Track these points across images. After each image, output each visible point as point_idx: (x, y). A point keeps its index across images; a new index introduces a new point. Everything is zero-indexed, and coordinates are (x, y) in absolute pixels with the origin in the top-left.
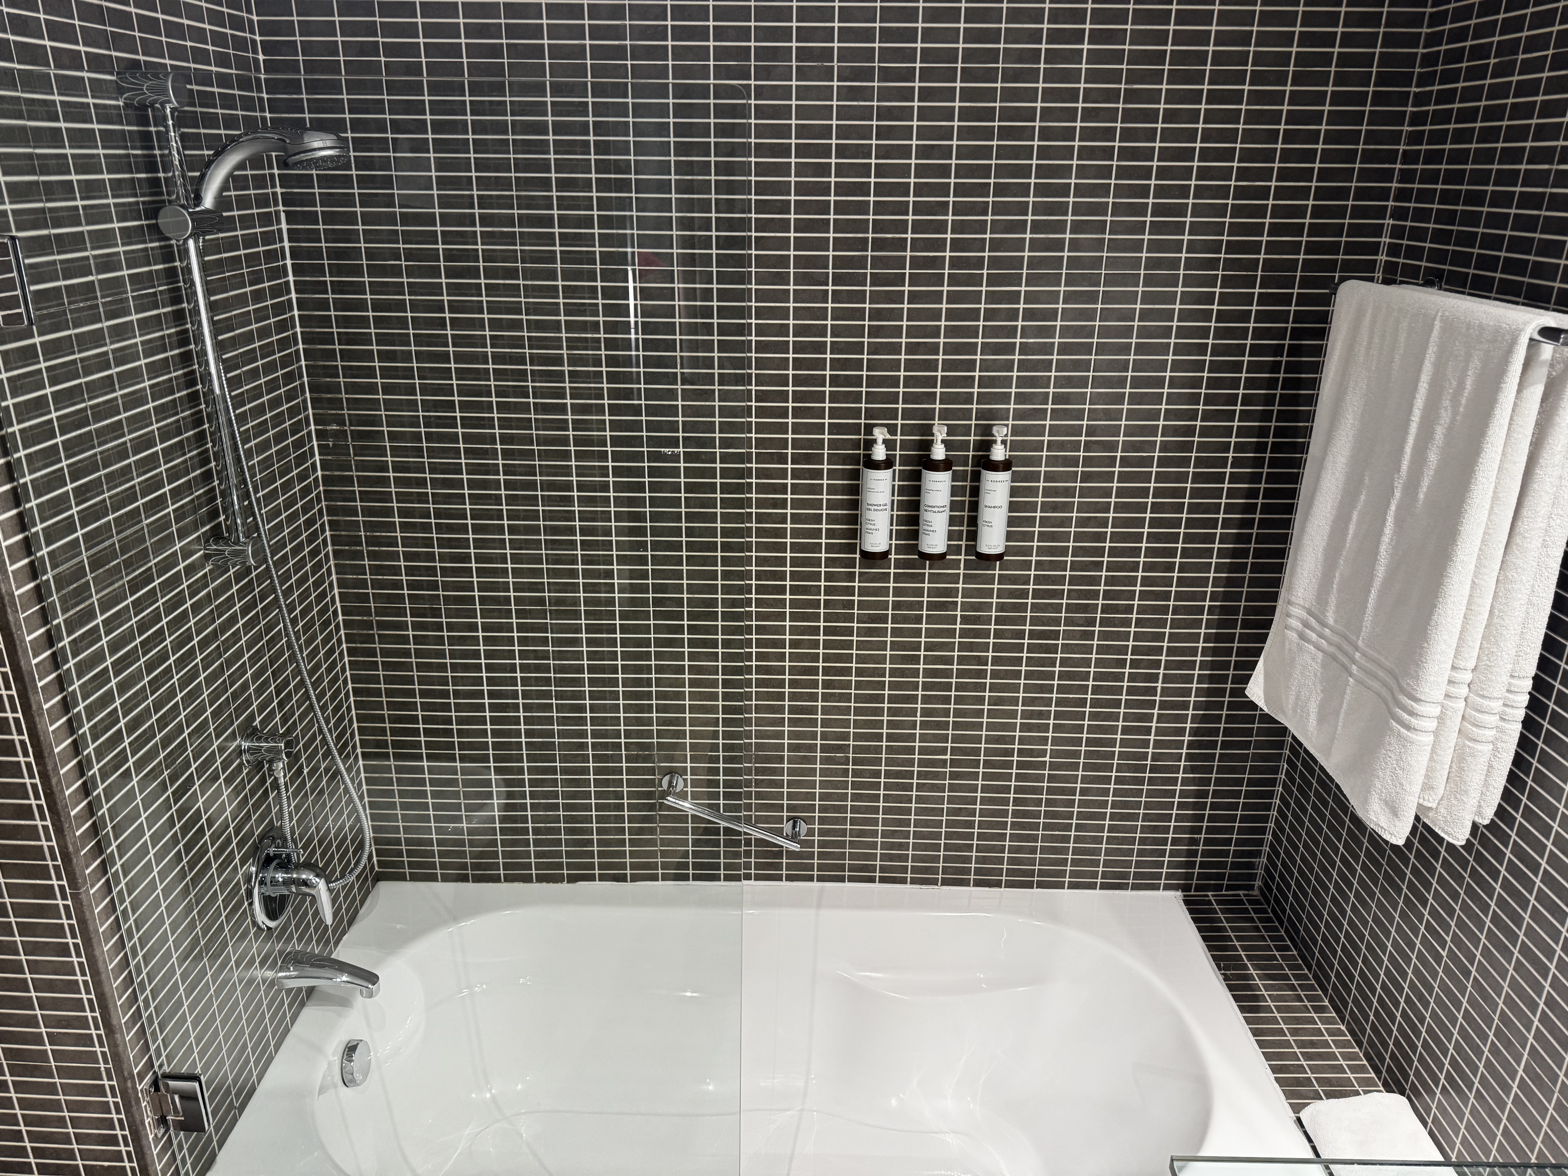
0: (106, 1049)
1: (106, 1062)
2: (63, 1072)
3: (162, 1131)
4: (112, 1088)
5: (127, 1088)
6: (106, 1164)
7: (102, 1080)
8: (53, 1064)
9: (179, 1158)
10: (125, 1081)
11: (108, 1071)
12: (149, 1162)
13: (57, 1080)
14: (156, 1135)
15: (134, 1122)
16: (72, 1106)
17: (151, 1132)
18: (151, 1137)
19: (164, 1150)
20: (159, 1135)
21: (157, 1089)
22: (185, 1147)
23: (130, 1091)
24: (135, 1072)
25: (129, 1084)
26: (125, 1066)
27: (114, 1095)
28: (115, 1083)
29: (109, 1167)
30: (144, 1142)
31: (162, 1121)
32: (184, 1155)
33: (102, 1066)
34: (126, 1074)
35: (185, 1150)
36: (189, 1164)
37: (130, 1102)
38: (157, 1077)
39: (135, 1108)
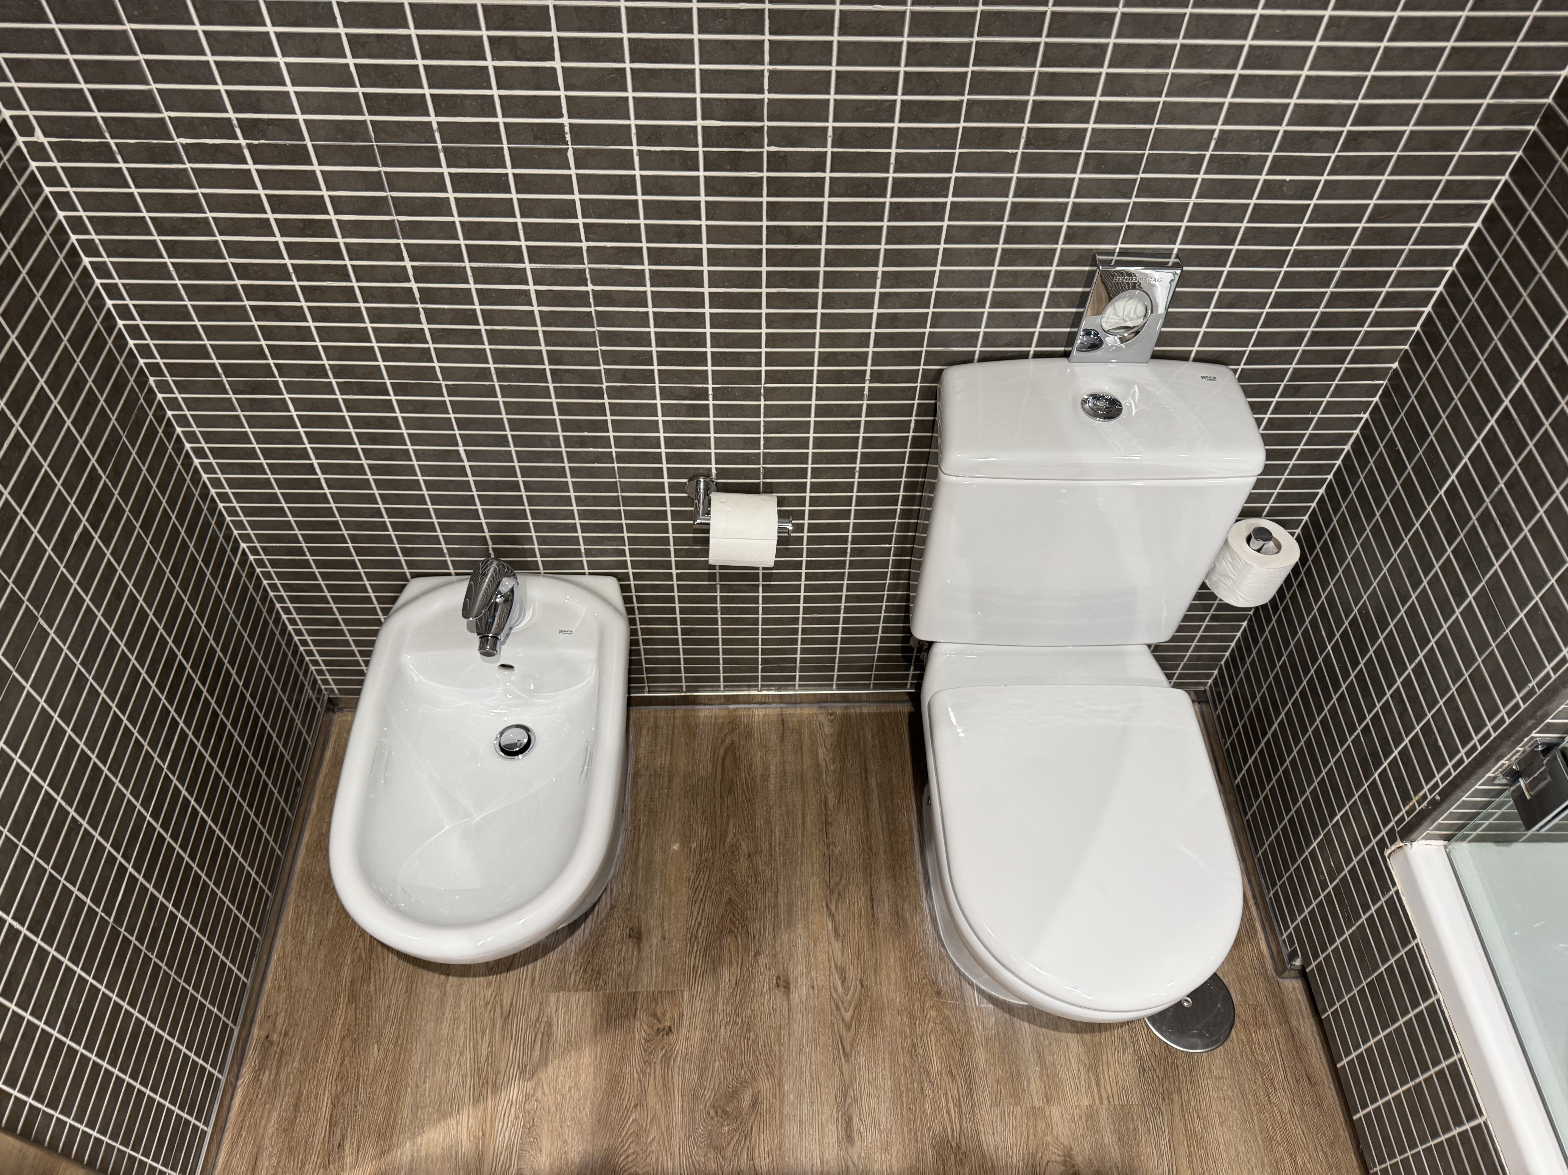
0: (1554, 677)
1: (1540, 684)
2: (1505, 645)
3: (1504, 781)
4: (1517, 707)
5: (1524, 723)
6: (1441, 744)
7: (1519, 691)
8: (1508, 631)
9: (1489, 810)
10: (1531, 717)
11: (1532, 692)
12: (1464, 787)
13: (1494, 645)
14: (1495, 778)
15: (1495, 750)
16: (1476, 676)
17: (1495, 771)
18: (1490, 774)
19: (1485, 793)
20: (1497, 781)
21: (1545, 752)
22: (1503, 810)
23: (1524, 728)
24: (1549, 720)
25: (1530, 723)
26: (1547, 708)
27: (1510, 714)
28: (1523, 707)
29: (1439, 747)
30: (1481, 771)
31: (1513, 775)
32: (1494, 813)
33: (1534, 683)
34: (1539, 713)
35: (1500, 812)
36: (1487, 822)
37: (1512, 735)
38: (1558, 744)
39: (1509, 743)
